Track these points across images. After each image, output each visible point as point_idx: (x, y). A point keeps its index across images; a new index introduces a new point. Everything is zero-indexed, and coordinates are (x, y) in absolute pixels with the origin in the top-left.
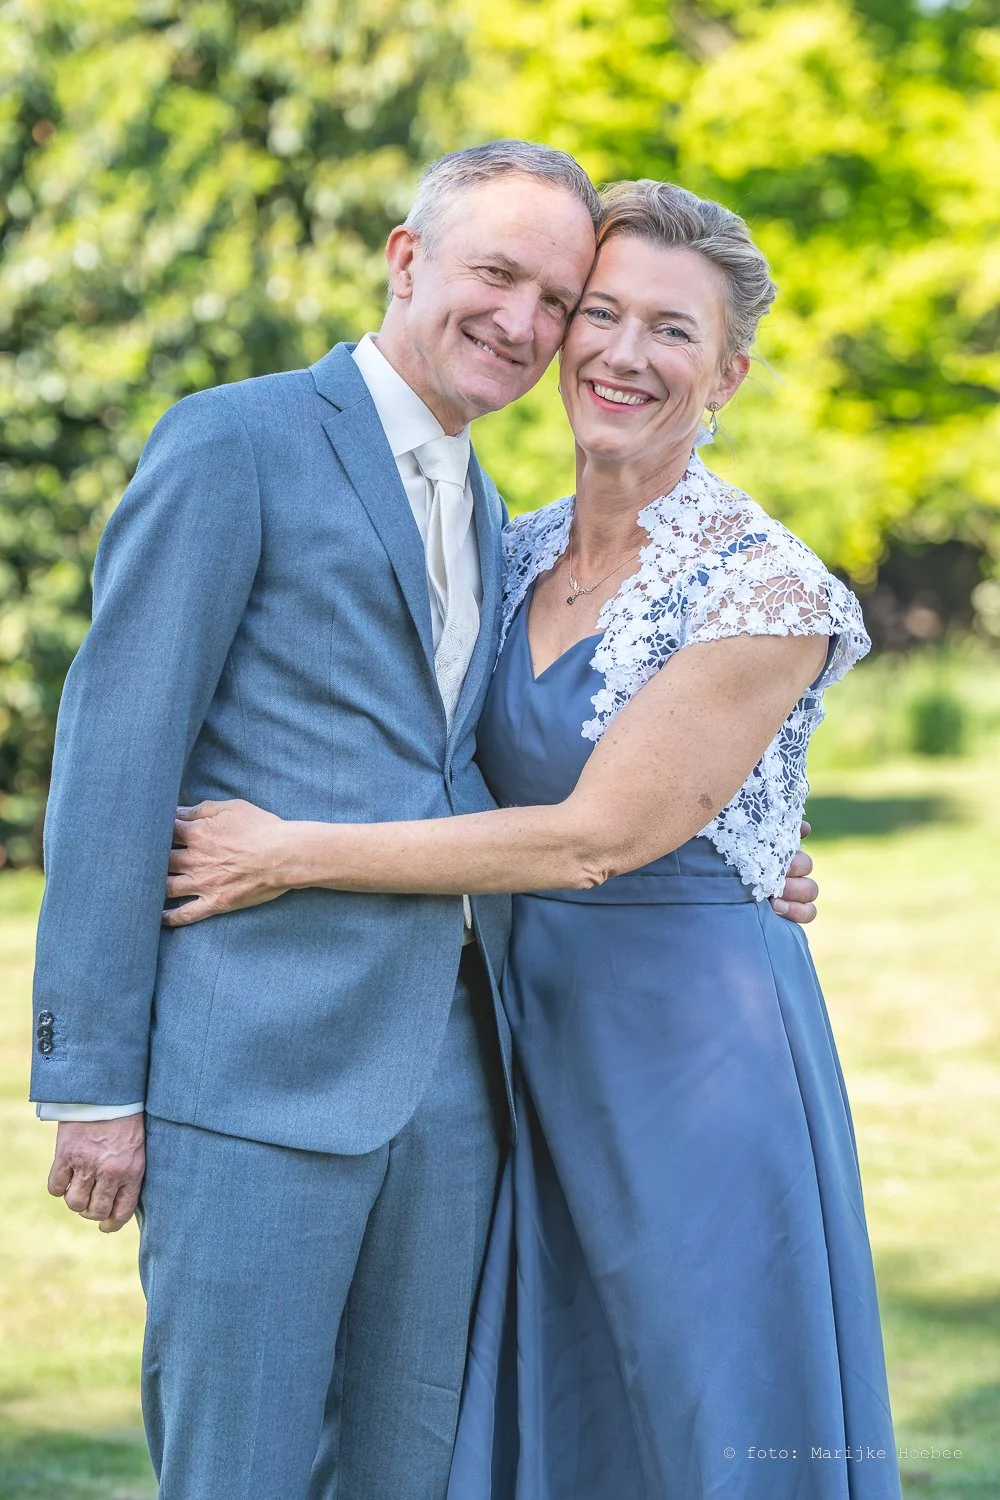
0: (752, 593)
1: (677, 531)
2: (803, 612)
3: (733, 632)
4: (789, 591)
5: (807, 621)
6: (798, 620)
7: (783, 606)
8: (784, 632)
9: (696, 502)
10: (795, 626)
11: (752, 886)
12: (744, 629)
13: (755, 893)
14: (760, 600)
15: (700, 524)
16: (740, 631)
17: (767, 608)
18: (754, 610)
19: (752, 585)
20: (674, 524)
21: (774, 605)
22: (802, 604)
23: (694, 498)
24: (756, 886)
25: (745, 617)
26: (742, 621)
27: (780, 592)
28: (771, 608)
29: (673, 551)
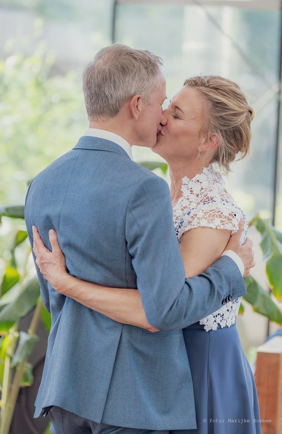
0: (203, 214)
1: (192, 192)
2: (222, 221)
3: (196, 227)
4: (217, 214)
5: (223, 224)
6: (220, 224)
7: (214, 219)
8: (214, 227)
9: (201, 183)
10: (218, 226)
11: (204, 326)
12: (199, 225)
13: (205, 328)
14: (206, 216)
15: (201, 191)
16: (198, 226)
17: (208, 219)
18: (203, 219)
19: (203, 212)
20: (191, 190)
21: (211, 218)
22: (222, 219)
23: (200, 181)
24: (205, 325)
25: (200, 222)
26: (199, 223)
27: (213, 214)
28: (210, 219)
29: (188, 199)
